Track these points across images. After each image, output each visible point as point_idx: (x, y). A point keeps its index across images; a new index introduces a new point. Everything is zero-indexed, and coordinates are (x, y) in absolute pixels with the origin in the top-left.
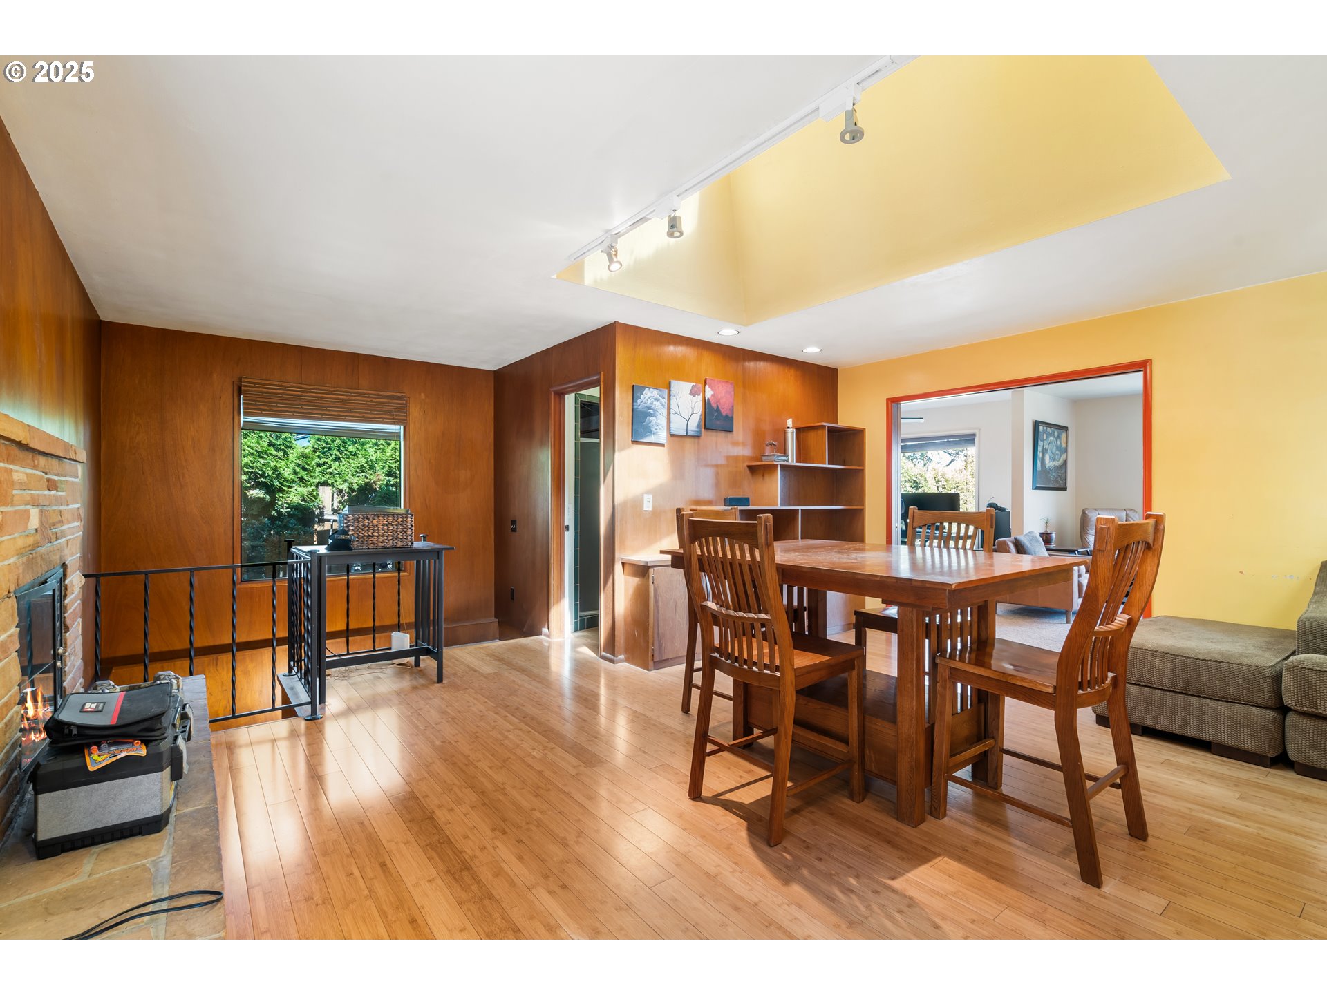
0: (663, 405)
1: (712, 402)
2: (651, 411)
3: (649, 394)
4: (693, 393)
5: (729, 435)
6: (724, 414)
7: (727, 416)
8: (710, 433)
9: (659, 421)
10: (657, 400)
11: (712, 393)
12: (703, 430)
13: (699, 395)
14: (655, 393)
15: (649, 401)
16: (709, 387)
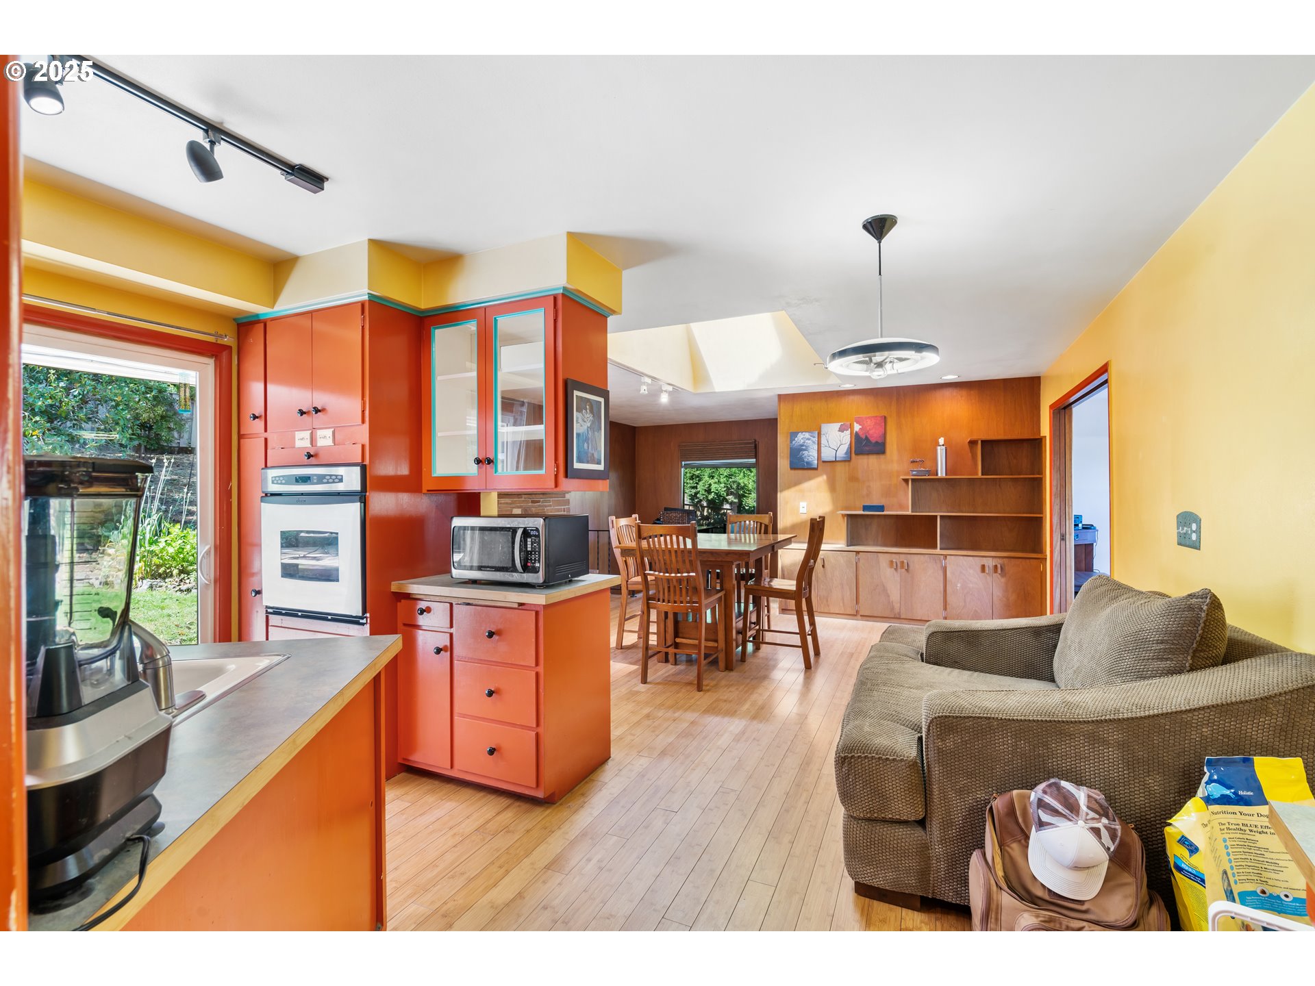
0: (814, 442)
1: (860, 434)
2: (804, 447)
3: (802, 437)
4: (841, 430)
5: (882, 457)
6: (874, 442)
7: (877, 442)
8: (860, 457)
9: (811, 453)
10: (809, 439)
11: (860, 427)
12: (853, 455)
13: (847, 430)
14: (807, 435)
15: (802, 441)
16: (857, 423)
